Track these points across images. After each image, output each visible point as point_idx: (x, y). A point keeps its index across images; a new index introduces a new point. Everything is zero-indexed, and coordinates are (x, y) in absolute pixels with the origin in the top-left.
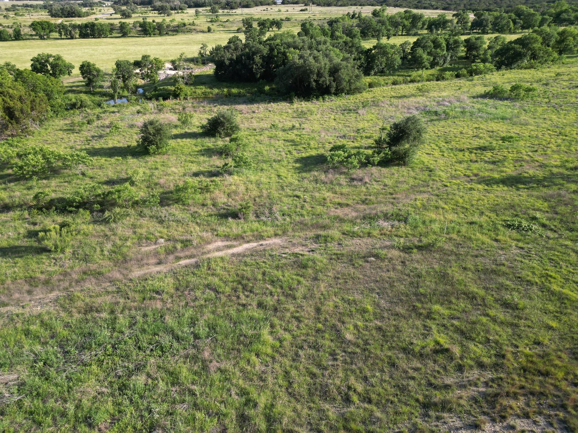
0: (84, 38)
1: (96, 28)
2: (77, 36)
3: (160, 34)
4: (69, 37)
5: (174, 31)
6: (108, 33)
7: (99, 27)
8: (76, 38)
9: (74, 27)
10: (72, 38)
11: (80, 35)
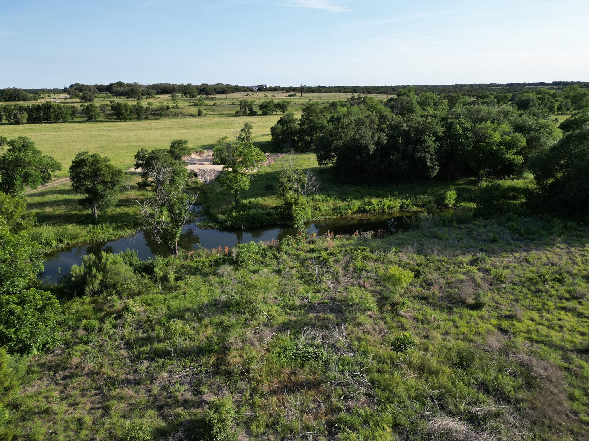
0: (34, 123)
1: (52, 110)
2: (25, 121)
3: (139, 118)
4: (13, 122)
5: (155, 115)
6: (69, 117)
7: (57, 109)
8: (23, 123)
9: (21, 109)
10: (17, 123)
11: (28, 120)
